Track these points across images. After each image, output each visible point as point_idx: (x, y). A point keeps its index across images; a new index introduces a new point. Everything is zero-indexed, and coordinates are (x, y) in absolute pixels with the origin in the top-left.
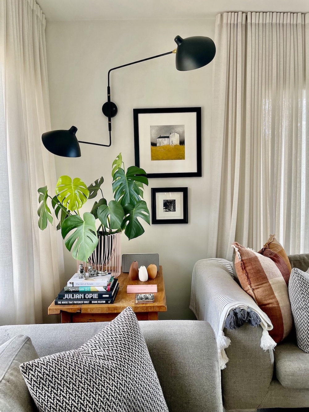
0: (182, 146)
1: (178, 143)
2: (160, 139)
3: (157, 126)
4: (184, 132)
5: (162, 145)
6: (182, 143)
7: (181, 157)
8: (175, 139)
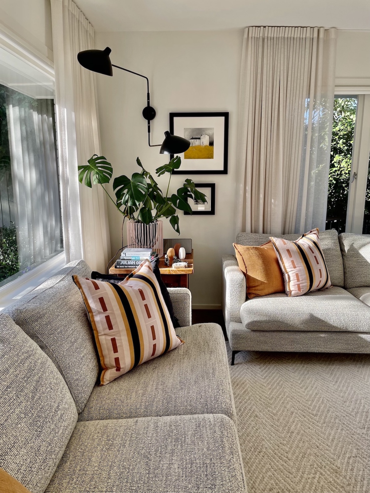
0: (211, 147)
1: (208, 144)
2: (193, 140)
3: (190, 129)
4: (213, 134)
5: (194, 145)
6: (211, 144)
7: (210, 156)
8: (205, 141)
